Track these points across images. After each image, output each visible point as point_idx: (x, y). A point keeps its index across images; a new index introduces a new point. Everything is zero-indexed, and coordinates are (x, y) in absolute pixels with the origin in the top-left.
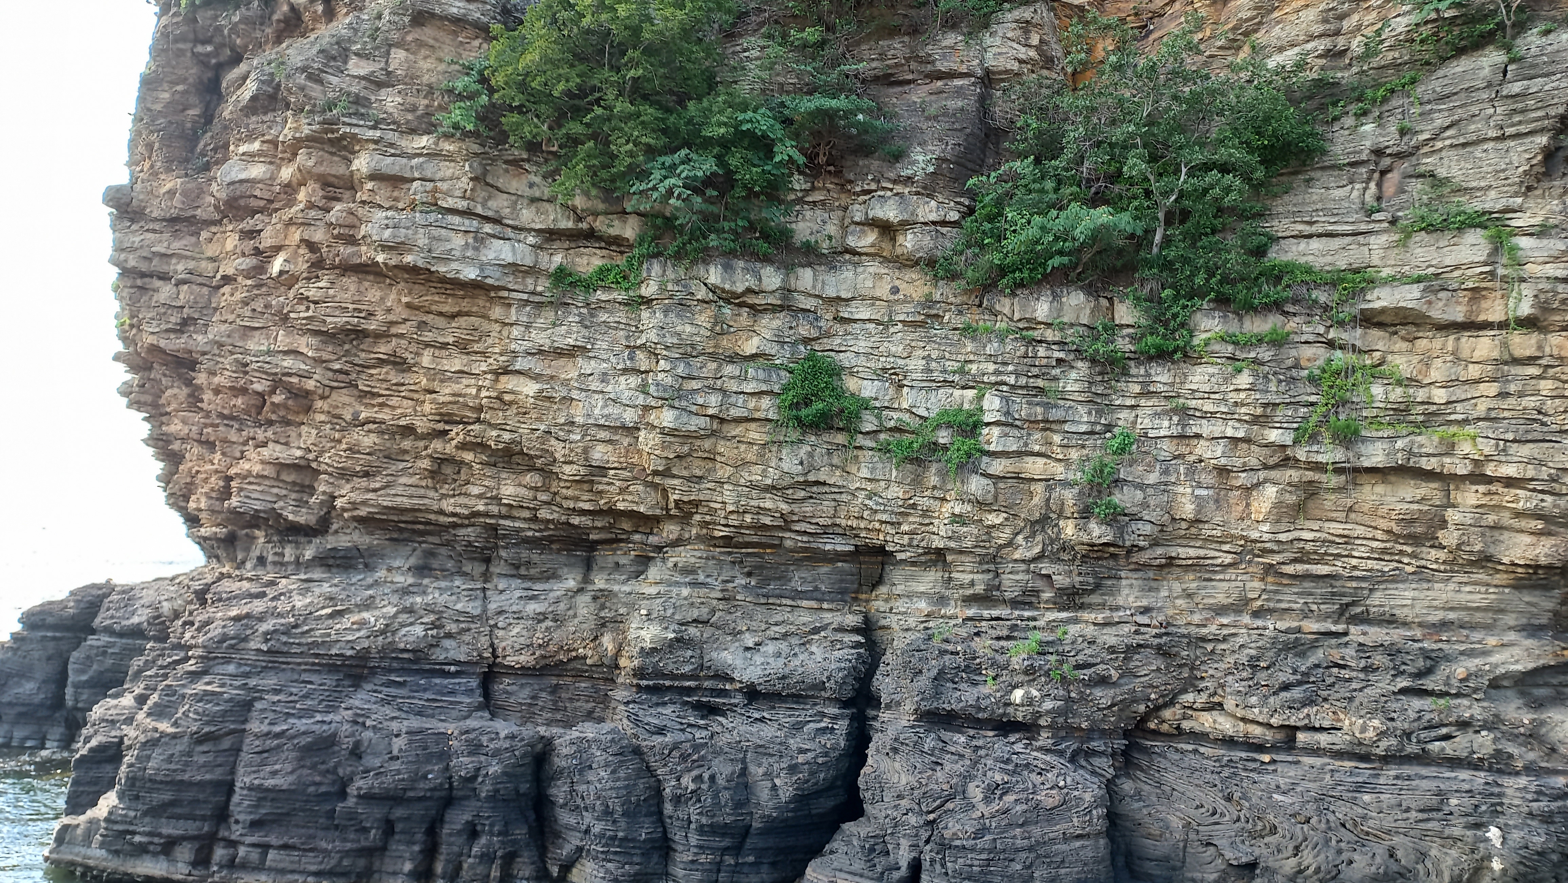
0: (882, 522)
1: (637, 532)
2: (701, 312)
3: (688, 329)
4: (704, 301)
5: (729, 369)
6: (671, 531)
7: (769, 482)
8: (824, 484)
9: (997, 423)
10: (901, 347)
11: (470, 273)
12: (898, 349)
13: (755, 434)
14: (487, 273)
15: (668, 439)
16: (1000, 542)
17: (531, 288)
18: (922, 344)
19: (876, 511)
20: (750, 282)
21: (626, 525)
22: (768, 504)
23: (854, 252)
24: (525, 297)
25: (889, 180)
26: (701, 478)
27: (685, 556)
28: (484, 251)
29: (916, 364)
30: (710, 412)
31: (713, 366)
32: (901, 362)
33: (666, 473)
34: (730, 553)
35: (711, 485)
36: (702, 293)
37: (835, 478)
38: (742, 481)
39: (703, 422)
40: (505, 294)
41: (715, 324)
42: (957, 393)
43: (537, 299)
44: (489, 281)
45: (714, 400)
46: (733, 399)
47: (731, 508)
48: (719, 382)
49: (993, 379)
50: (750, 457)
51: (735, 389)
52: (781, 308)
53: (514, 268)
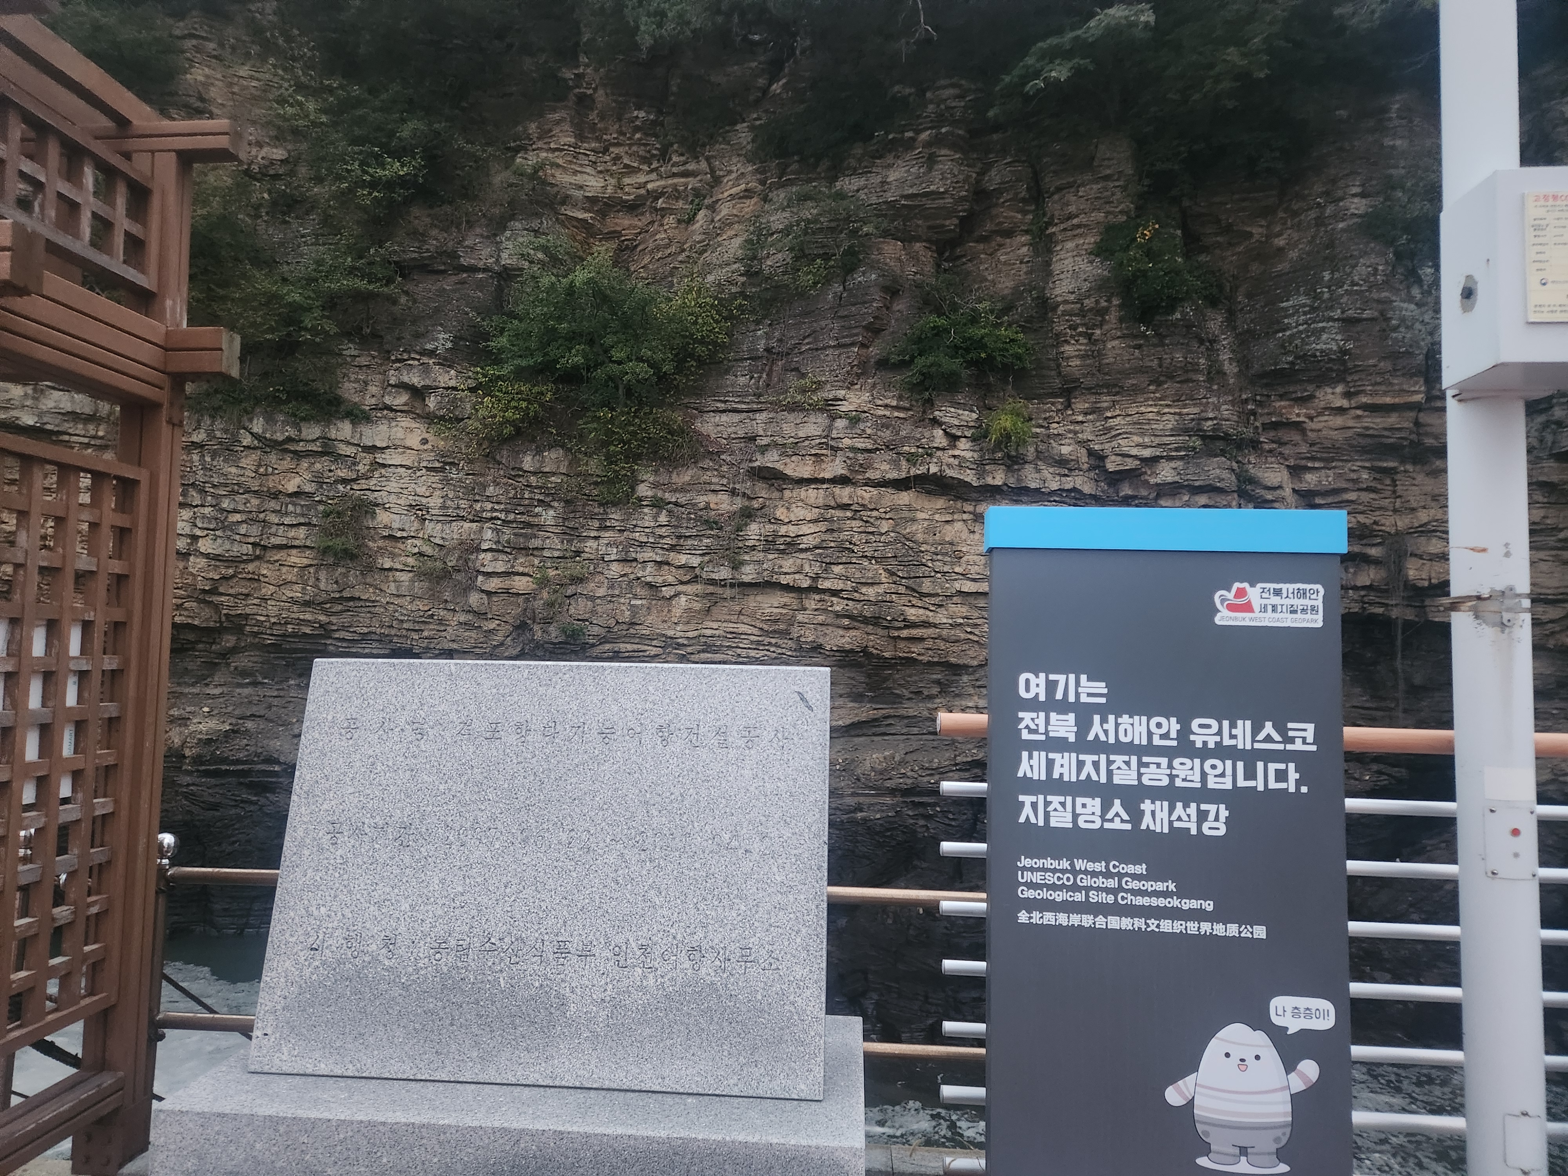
0: (408, 630)
1: (201, 642)
2: (246, 456)
3: (233, 470)
4: (248, 447)
5: (273, 505)
6: (229, 641)
7: (307, 598)
8: (359, 599)
9: (490, 550)
10: (424, 488)
11: (29, 420)
12: (421, 490)
13: (296, 558)
14: (45, 420)
15: (213, 562)
16: (495, 643)
17: (93, 433)
18: (440, 486)
19: (402, 621)
20: (291, 432)
21: (191, 637)
22: (308, 617)
23: (389, 408)
24: (86, 440)
25: (417, 353)
26: (247, 595)
27: (243, 661)
28: (44, 401)
29: (435, 502)
30: (251, 540)
31: (255, 502)
32: (424, 501)
33: (214, 591)
34: (283, 658)
35: (256, 601)
36: (247, 440)
37: (368, 594)
38: (284, 598)
39: (247, 549)
40: (66, 438)
41: (260, 466)
42: (467, 525)
43: (98, 442)
44: (48, 427)
45: (255, 530)
46: (273, 530)
47: (273, 620)
48: (262, 516)
49: (489, 515)
50: (290, 578)
51: (276, 521)
52: (323, 454)
53: (74, 416)
